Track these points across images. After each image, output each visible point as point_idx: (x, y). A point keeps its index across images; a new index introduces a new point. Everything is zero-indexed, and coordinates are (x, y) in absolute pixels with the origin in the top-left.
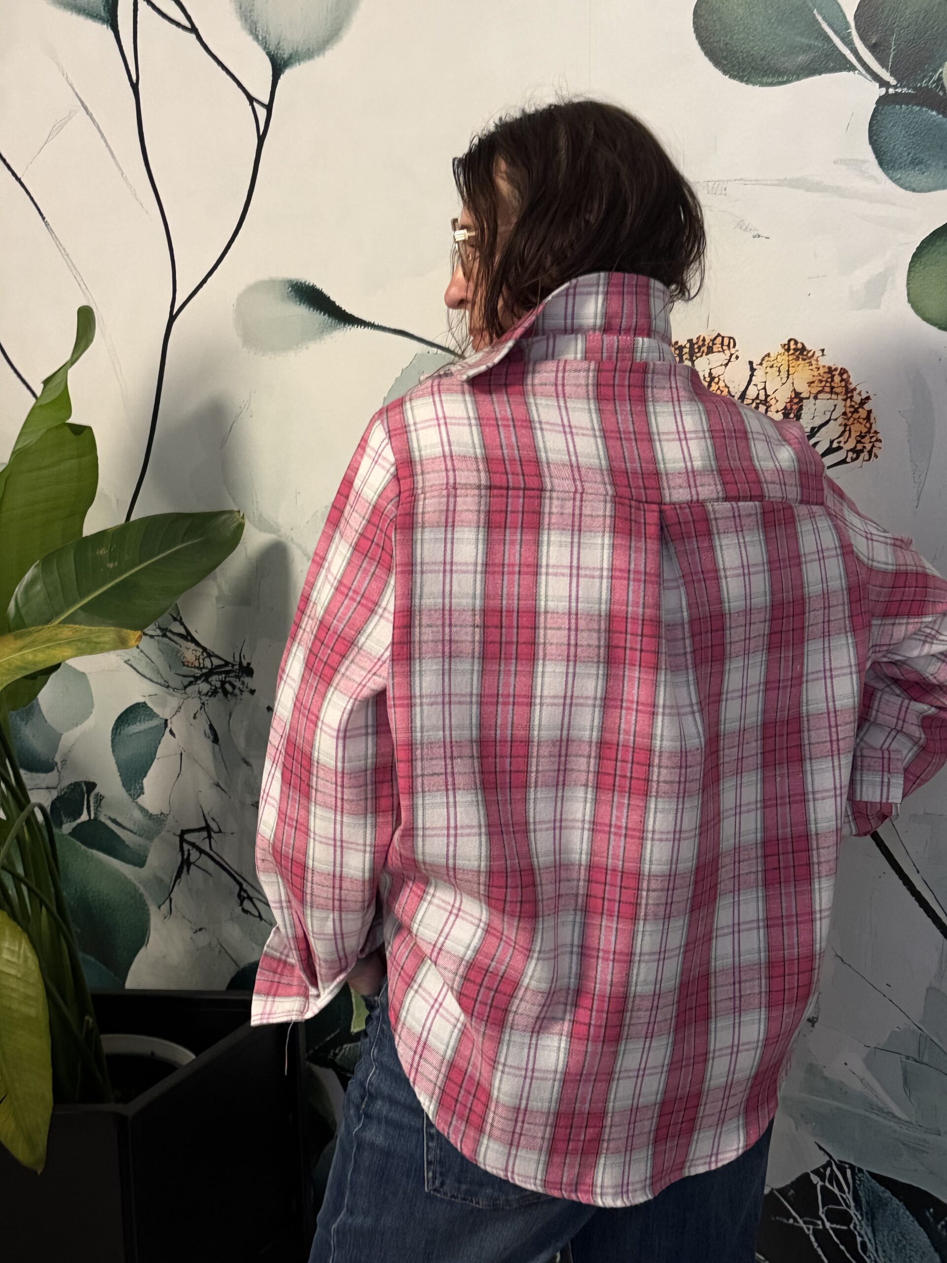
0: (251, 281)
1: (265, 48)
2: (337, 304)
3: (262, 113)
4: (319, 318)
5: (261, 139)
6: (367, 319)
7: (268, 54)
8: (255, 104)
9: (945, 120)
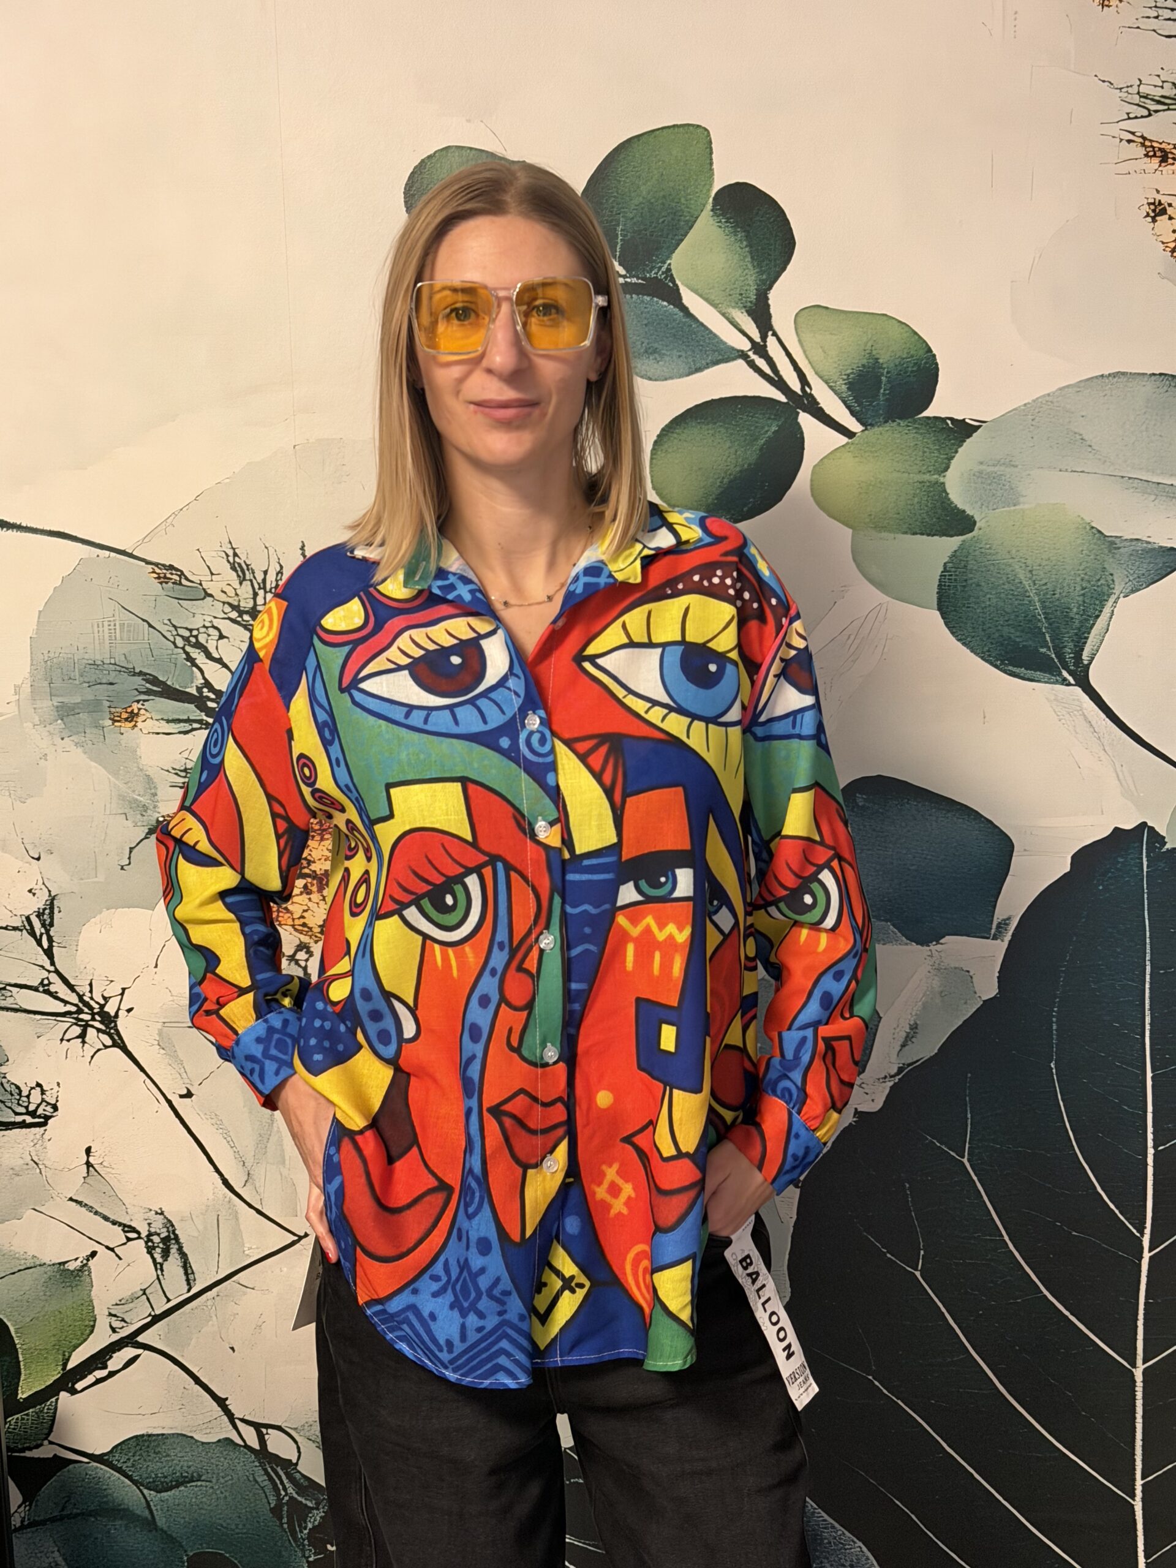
9: (676, 310)
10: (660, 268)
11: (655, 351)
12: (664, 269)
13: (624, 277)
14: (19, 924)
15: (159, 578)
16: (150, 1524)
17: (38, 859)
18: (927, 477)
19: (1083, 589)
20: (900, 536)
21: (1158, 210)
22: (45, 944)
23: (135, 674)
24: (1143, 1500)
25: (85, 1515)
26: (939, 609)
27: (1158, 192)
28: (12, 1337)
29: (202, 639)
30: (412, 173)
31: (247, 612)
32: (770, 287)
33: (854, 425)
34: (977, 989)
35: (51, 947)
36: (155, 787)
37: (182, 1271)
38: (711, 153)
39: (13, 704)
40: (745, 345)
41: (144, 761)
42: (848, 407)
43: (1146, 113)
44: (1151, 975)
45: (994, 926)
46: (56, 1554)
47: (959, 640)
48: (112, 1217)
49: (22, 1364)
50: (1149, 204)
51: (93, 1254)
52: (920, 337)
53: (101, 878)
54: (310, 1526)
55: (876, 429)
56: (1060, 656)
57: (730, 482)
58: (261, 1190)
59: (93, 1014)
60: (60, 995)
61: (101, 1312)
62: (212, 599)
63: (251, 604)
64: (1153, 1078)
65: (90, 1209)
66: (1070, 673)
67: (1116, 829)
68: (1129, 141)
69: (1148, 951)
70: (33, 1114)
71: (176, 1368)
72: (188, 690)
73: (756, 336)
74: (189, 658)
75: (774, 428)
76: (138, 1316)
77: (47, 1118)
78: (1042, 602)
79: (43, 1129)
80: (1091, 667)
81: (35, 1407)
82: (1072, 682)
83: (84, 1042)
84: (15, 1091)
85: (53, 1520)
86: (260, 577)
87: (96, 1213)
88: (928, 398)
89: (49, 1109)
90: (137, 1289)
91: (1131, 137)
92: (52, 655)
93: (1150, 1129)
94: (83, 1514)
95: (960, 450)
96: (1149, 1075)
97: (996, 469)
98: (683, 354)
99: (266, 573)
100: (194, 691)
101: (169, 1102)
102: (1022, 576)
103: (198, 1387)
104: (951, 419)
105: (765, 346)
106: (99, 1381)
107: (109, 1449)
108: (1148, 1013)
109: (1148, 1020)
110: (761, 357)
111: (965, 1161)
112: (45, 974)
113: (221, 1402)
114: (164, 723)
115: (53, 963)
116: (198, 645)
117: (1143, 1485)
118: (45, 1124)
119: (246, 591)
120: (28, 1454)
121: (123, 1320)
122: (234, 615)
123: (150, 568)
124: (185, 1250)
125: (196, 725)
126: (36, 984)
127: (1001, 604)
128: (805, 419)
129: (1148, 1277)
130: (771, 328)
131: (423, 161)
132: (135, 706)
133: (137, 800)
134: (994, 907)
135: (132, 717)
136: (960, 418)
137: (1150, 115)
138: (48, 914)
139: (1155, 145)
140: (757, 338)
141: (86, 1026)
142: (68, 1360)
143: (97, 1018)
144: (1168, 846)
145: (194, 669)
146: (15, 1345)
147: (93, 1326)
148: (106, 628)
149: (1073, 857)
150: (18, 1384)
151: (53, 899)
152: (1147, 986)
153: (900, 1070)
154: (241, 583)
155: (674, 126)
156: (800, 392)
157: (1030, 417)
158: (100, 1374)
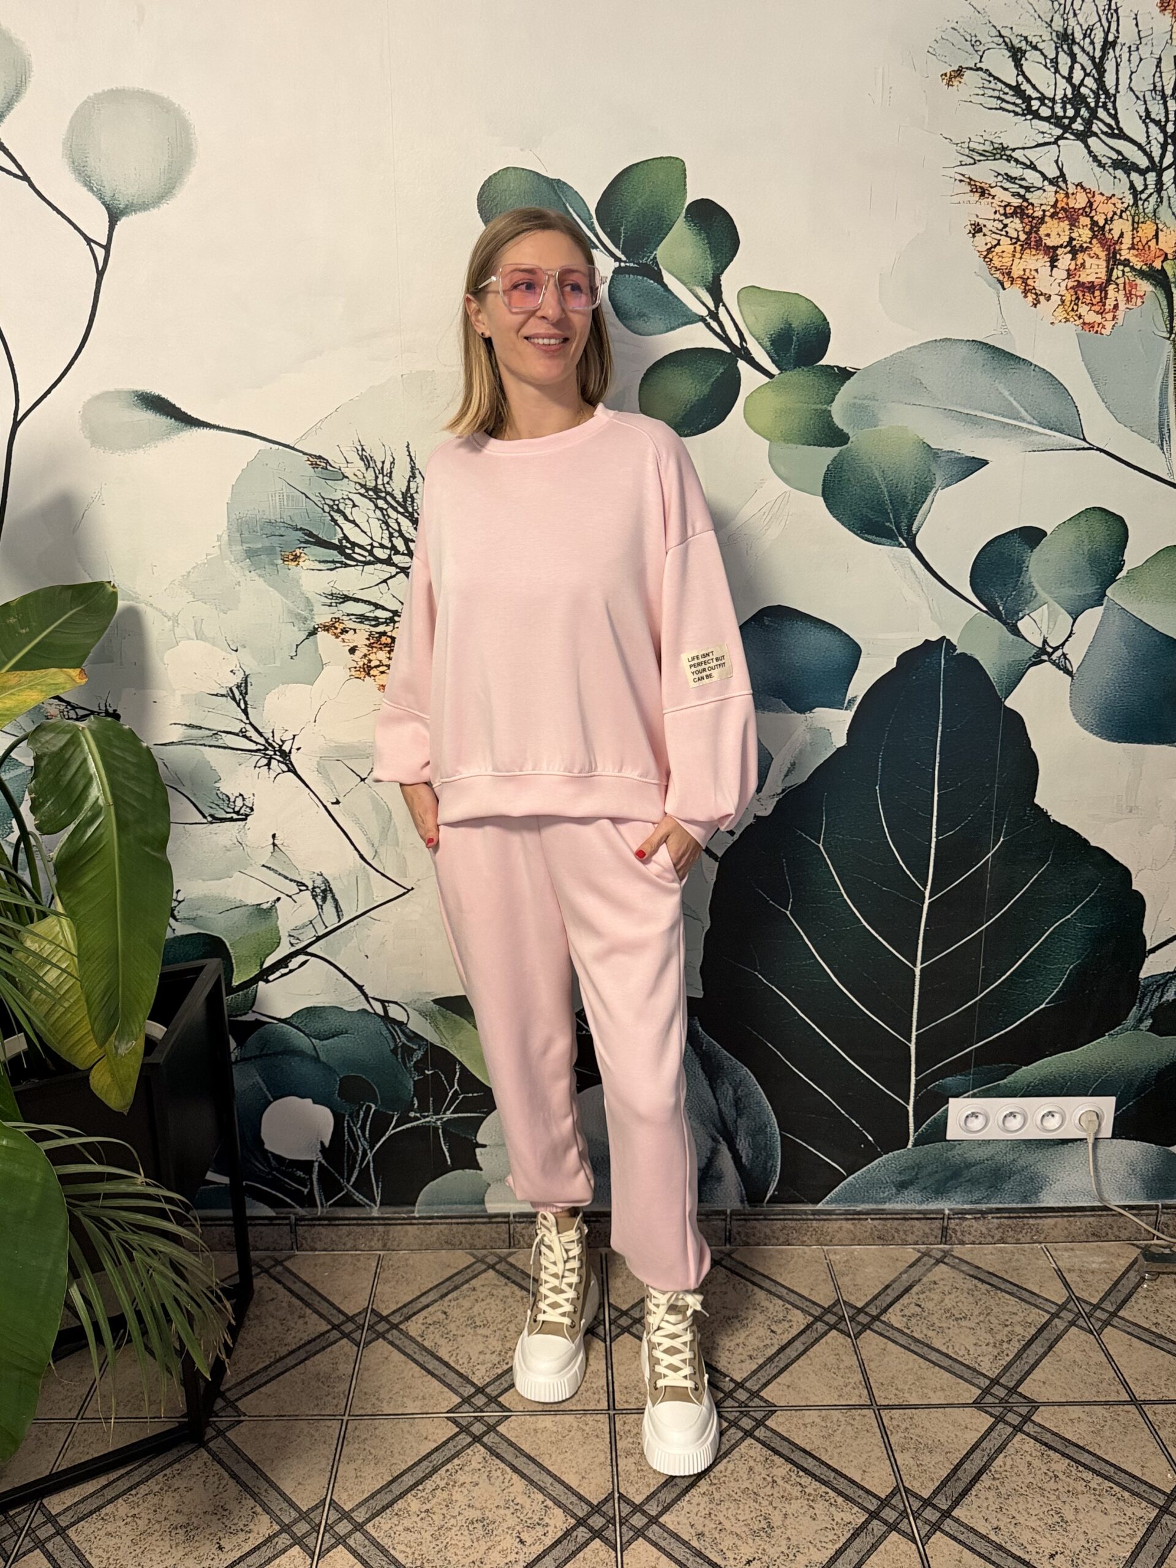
0: (97, 392)
1: (100, 198)
2: (183, 410)
3: (100, 253)
4: (165, 422)
5: (100, 274)
6: (212, 422)
7: (104, 203)
8: (92, 244)
9: (659, 286)
10: (649, 257)
11: (644, 315)
12: (651, 257)
13: (625, 262)
14: (224, 692)
15: (312, 464)
16: (316, 1059)
17: (236, 651)
18: (819, 406)
19: (916, 483)
20: (800, 446)
21: (977, 229)
22: (243, 706)
23: (297, 530)
24: (917, 1044)
25: (276, 1054)
26: (823, 496)
27: (977, 216)
28: (228, 950)
29: (342, 507)
30: (483, 185)
31: (371, 490)
32: (722, 273)
33: (773, 369)
34: (833, 740)
35: (246, 707)
36: (312, 606)
37: (334, 910)
38: (685, 178)
39: (217, 549)
40: (704, 312)
41: (303, 588)
42: (771, 357)
43: (972, 161)
44: (942, 732)
45: (846, 702)
46: (258, 1077)
47: (834, 517)
48: (290, 877)
49: (234, 965)
50: (971, 225)
51: (279, 899)
52: (819, 310)
53: (278, 664)
54: (415, 1060)
55: (788, 373)
56: (898, 528)
57: (691, 407)
58: (384, 861)
59: (275, 751)
60: (253, 738)
61: (284, 934)
62: (347, 480)
63: (373, 484)
64: (938, 796)
65: (276, 871)
66: (904, 539)
67: (926, 640)
68: (961, 181)
69: (941, 717)
70: (238, 813)
71: (332, 967)
72: (333, 541)
73: (712, 306)
74: (333, 520)
75: (721, 371)
76: (308, 936)
77: (247, 816)
78: (889, 492)
79: (243, 823)
80: (918, 535)
81: (242, 990)
82: (905, 545)
83: (269, 769)
84: (226, 799)
85: (255, 1057)
86: (379, 465)
87: (280, 874)
88: (822, 352)
89: (248, 810)
90: (306, 921)
91: (962, 178)
92: (241, 515)
93: (934, 826)
94: (274, 1054)
95: (842, 388)
96: (936, 793)
97: (865, 402)
98: (663, 317)
99: (383, 462)
100: (337, 543)
101: (325, 807)
102: (877, 474)
103: (345, 979)
104: (837, 367)
105: (717, 313)
106: (283, 975)
107: (289, 1015)
108: (938, 756)
109: (938, 760)
110: (714, 320)
111: (820, 846)
112: (243, 725)
113: (360, 988)
114: (317, 563)
115: (248, 718)
116: (339, 511)
117: (917, 1035)
118: (245, 819)
119: (370, 475)
120: (239, 1018)
121: (298, 939)
122: (363, 491)
123: (306, 457)
124: (336, 897)
125: (338, 565)
126: (237, 731)
127: (863, 493)
128: (742, 365)
129: (927, 914)
130: (721, 300)
131: (490, 177)
132: (298, 551)
133: (299, 614)
134: (847, 690)
135: (296, 558)
136: (843, 366)
137: (975, 163)
138: (243, 686)
139: (978, 184)
140: (713, 308)
141: (270, 759)
142: (263, 963)
143: (278, 753)
144: (958, 652)
145: (337, 527)
146: (229, 954)
147: (279, 944)
148: (277, 498)
149: (898, 658)
150: (232, 978)
151: (246, 677)
152: (939, 739)
153: (783, 791)
154: (367, 469)
155: (661, 158)
156: (739, 346)
157: (888, 367)
158: (285, 971)
